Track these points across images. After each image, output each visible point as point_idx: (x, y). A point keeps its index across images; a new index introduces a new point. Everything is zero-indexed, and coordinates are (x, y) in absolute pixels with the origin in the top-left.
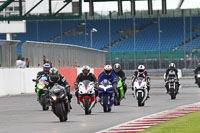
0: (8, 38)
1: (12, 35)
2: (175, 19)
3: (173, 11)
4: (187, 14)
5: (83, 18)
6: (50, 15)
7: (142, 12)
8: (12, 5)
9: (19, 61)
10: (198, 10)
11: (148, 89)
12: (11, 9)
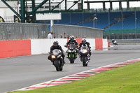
0: (52, 22)
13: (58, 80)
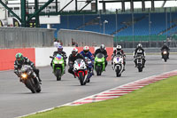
0: (48, 27)
1: (51, 25)
2: (160, 14)
3: (159, 9)
4: (168, 11)
5: (98, 13)
6: (77, 12)
7: (138, 9)
8: (51, 5)
9: (56, 43)
10: (175, 8)
11: (124, 63)
12: (50, 7)
13: (100, 94)
